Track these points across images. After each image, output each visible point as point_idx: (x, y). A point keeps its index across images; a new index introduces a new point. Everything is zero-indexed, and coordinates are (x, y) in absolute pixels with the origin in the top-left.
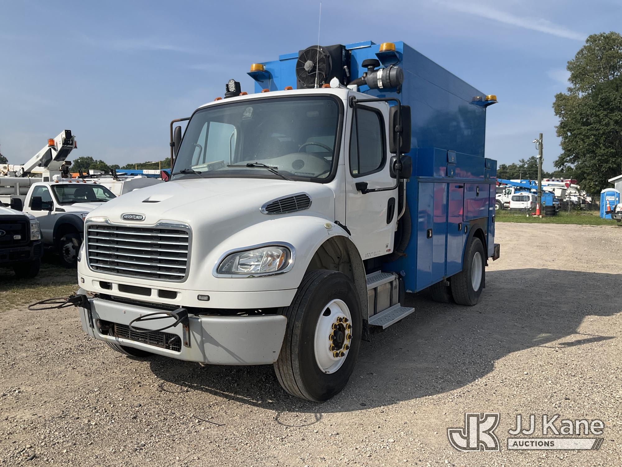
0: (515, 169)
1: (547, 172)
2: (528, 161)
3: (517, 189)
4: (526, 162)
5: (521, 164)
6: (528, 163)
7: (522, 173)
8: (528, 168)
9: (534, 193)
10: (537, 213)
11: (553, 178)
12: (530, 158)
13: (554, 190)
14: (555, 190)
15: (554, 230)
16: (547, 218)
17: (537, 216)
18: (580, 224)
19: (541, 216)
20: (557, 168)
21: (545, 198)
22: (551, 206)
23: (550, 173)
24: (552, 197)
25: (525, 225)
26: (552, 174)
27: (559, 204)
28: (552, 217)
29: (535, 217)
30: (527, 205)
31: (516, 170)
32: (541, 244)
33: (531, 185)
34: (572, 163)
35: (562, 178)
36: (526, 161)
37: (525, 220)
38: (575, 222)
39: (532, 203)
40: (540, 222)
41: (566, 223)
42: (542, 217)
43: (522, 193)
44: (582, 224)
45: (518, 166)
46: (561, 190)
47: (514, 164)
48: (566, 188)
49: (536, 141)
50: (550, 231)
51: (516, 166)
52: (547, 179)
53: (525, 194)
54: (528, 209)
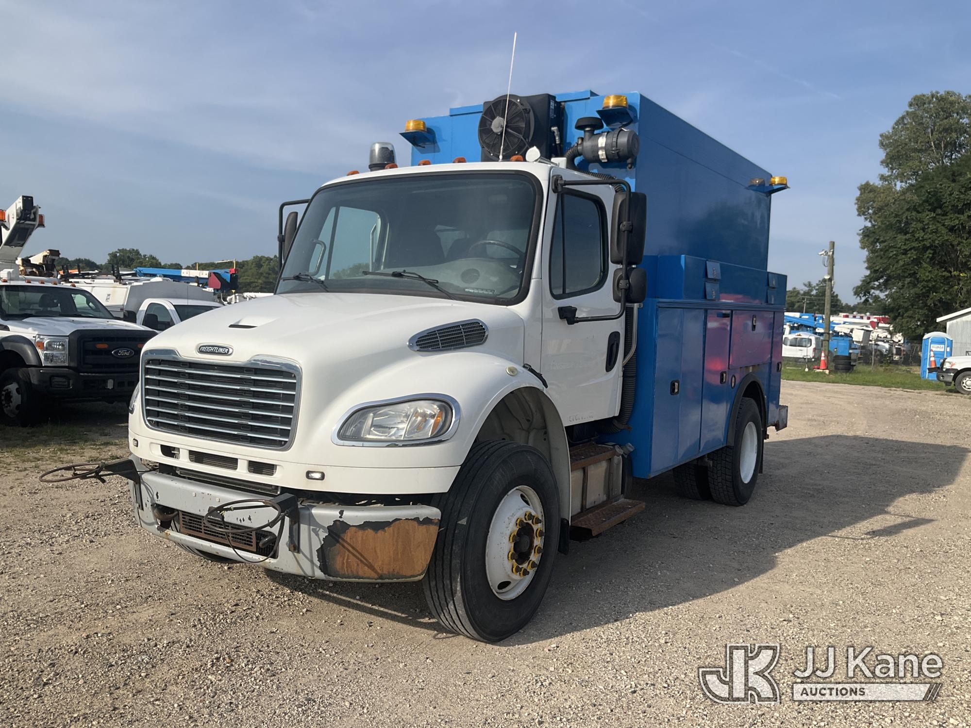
0: (796, 296)
1: (847, 304)
2: (817, 285)
3: (794, 326)
4: (814, 287)
5: (806, 289)
6: (817, 288)
7: (807, 303)
8: (817, 295)
9: (821, 334)
10: (822, 366)
11: (855, 313)
12: (820, 281)
13: (852, 331)
14: (854, 332)
15: (844, 395)
16: (837, 375)
17: (821, 371)
18: (886, 387)
19: (827, 372)
20: (859, 298)
21: (838, 342)
22: (847, 356)
23: (852, 306)
24: (848, 342)
25: (798, 385)
26: (854, 306)
27: (859, 354)
28: (844, 374)
29: (818, 373)
30: (808, 352)
31: (798, 298)
32: (815, 417)
33: (816, 322)
34: (881, 291)
35: (868, 314)
36: (814, 284)
37: (800, 376)
38: (880, 383)
39: (815, 350)
40: (824, 380)
41: (866, 383)
42: (829, 373)
43: (801, 333)
44: (890, 387)
45: (802, 292)
46: (863, 331)
47: (795, 288)
48: (871, 329)
49: (823, 252)
50: (836, 395)
51: (798, 293)
52: (845, 314)
53: (804, 335)
54: (808, 359)
